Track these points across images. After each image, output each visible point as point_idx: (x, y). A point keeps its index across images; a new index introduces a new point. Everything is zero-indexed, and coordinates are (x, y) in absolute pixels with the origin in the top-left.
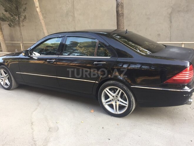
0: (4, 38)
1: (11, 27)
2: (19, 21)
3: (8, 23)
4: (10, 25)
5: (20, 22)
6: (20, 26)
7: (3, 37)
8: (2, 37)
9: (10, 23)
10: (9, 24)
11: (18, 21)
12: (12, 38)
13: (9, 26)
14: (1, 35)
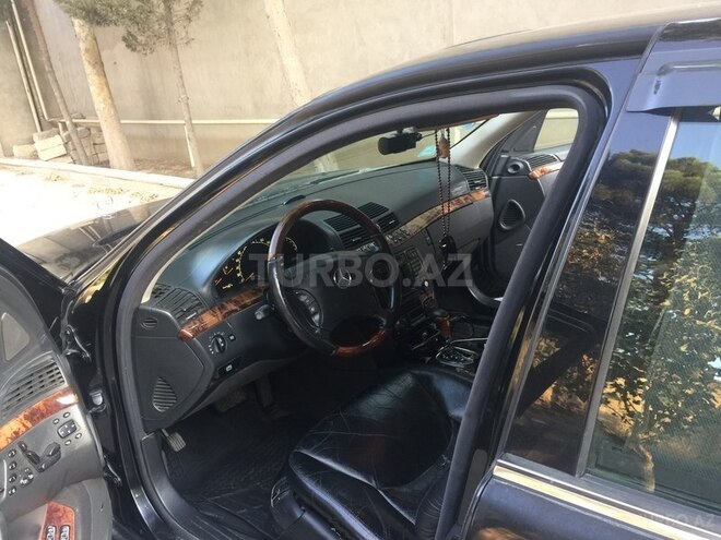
0: (114, 106)
1: (134, 50)
2: (168, 18)
3: (121, 31)
4: (130, 42)
5: (172, 24)
6: (173, 45)
7: (109, 101)
8: (105, 100)
9: (129, 33)
10: (124, 39)
11: (162, 18)
12: (151, 103)
13: (128, 46)
14: (102, 89)
